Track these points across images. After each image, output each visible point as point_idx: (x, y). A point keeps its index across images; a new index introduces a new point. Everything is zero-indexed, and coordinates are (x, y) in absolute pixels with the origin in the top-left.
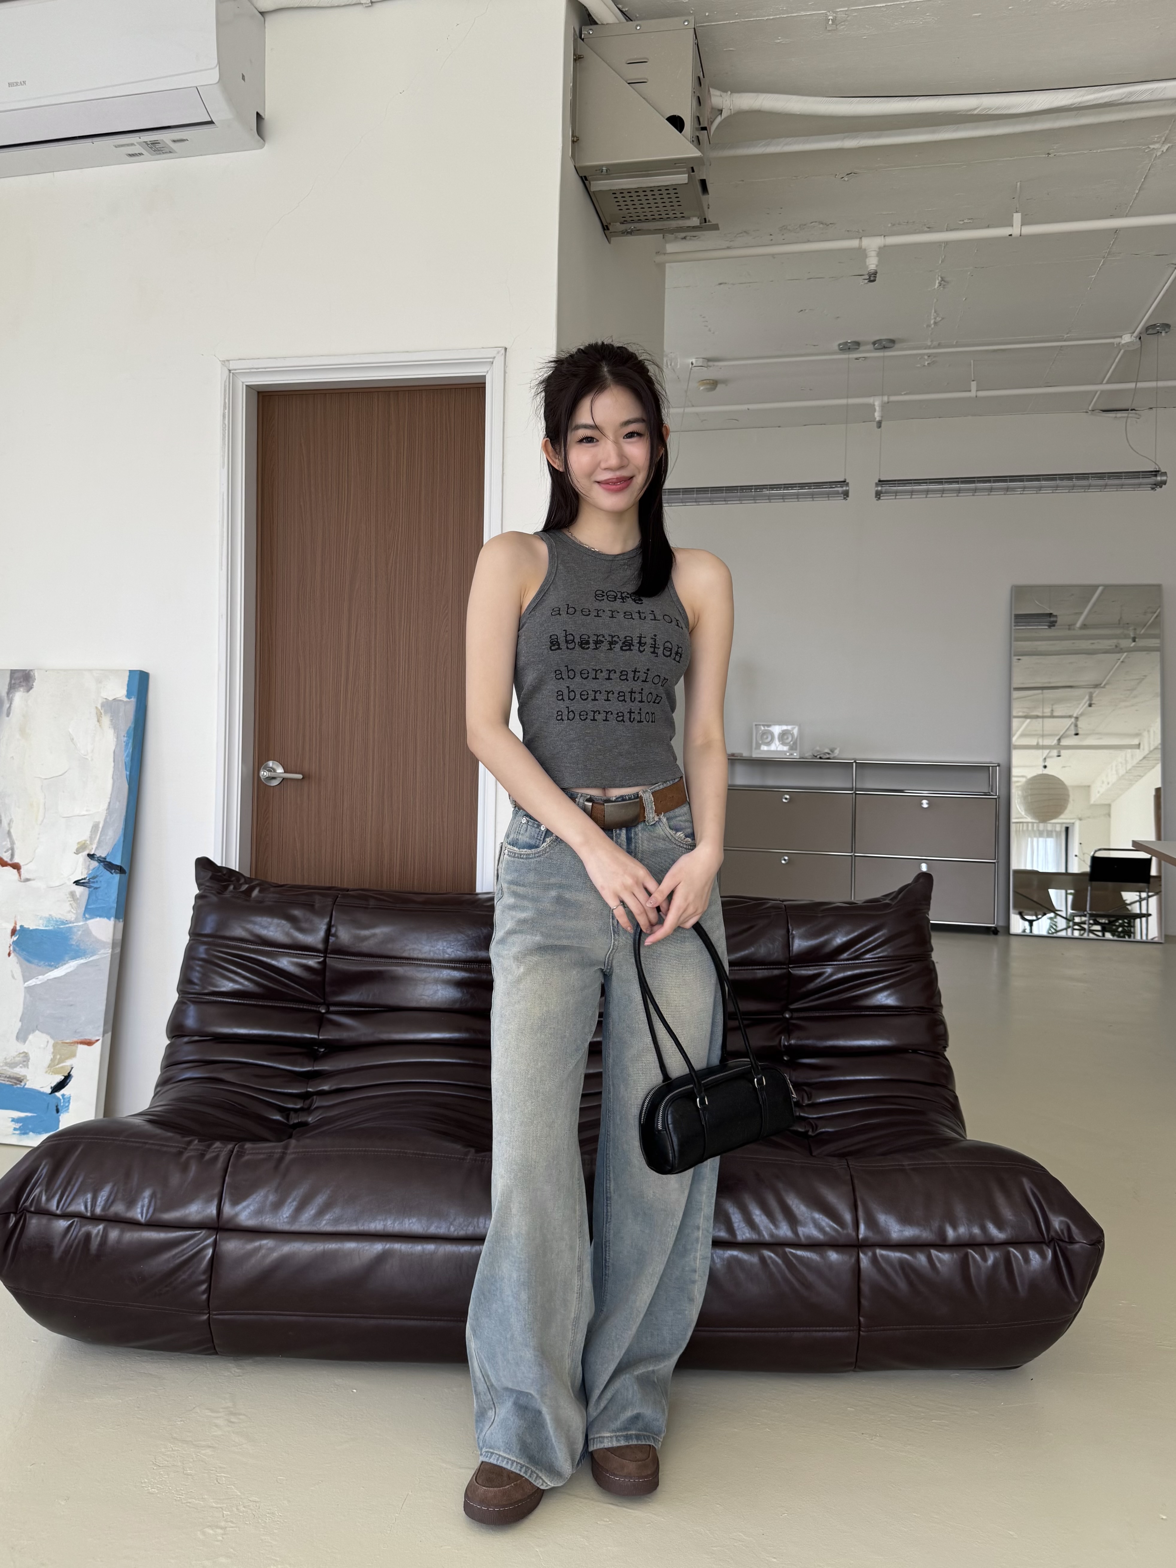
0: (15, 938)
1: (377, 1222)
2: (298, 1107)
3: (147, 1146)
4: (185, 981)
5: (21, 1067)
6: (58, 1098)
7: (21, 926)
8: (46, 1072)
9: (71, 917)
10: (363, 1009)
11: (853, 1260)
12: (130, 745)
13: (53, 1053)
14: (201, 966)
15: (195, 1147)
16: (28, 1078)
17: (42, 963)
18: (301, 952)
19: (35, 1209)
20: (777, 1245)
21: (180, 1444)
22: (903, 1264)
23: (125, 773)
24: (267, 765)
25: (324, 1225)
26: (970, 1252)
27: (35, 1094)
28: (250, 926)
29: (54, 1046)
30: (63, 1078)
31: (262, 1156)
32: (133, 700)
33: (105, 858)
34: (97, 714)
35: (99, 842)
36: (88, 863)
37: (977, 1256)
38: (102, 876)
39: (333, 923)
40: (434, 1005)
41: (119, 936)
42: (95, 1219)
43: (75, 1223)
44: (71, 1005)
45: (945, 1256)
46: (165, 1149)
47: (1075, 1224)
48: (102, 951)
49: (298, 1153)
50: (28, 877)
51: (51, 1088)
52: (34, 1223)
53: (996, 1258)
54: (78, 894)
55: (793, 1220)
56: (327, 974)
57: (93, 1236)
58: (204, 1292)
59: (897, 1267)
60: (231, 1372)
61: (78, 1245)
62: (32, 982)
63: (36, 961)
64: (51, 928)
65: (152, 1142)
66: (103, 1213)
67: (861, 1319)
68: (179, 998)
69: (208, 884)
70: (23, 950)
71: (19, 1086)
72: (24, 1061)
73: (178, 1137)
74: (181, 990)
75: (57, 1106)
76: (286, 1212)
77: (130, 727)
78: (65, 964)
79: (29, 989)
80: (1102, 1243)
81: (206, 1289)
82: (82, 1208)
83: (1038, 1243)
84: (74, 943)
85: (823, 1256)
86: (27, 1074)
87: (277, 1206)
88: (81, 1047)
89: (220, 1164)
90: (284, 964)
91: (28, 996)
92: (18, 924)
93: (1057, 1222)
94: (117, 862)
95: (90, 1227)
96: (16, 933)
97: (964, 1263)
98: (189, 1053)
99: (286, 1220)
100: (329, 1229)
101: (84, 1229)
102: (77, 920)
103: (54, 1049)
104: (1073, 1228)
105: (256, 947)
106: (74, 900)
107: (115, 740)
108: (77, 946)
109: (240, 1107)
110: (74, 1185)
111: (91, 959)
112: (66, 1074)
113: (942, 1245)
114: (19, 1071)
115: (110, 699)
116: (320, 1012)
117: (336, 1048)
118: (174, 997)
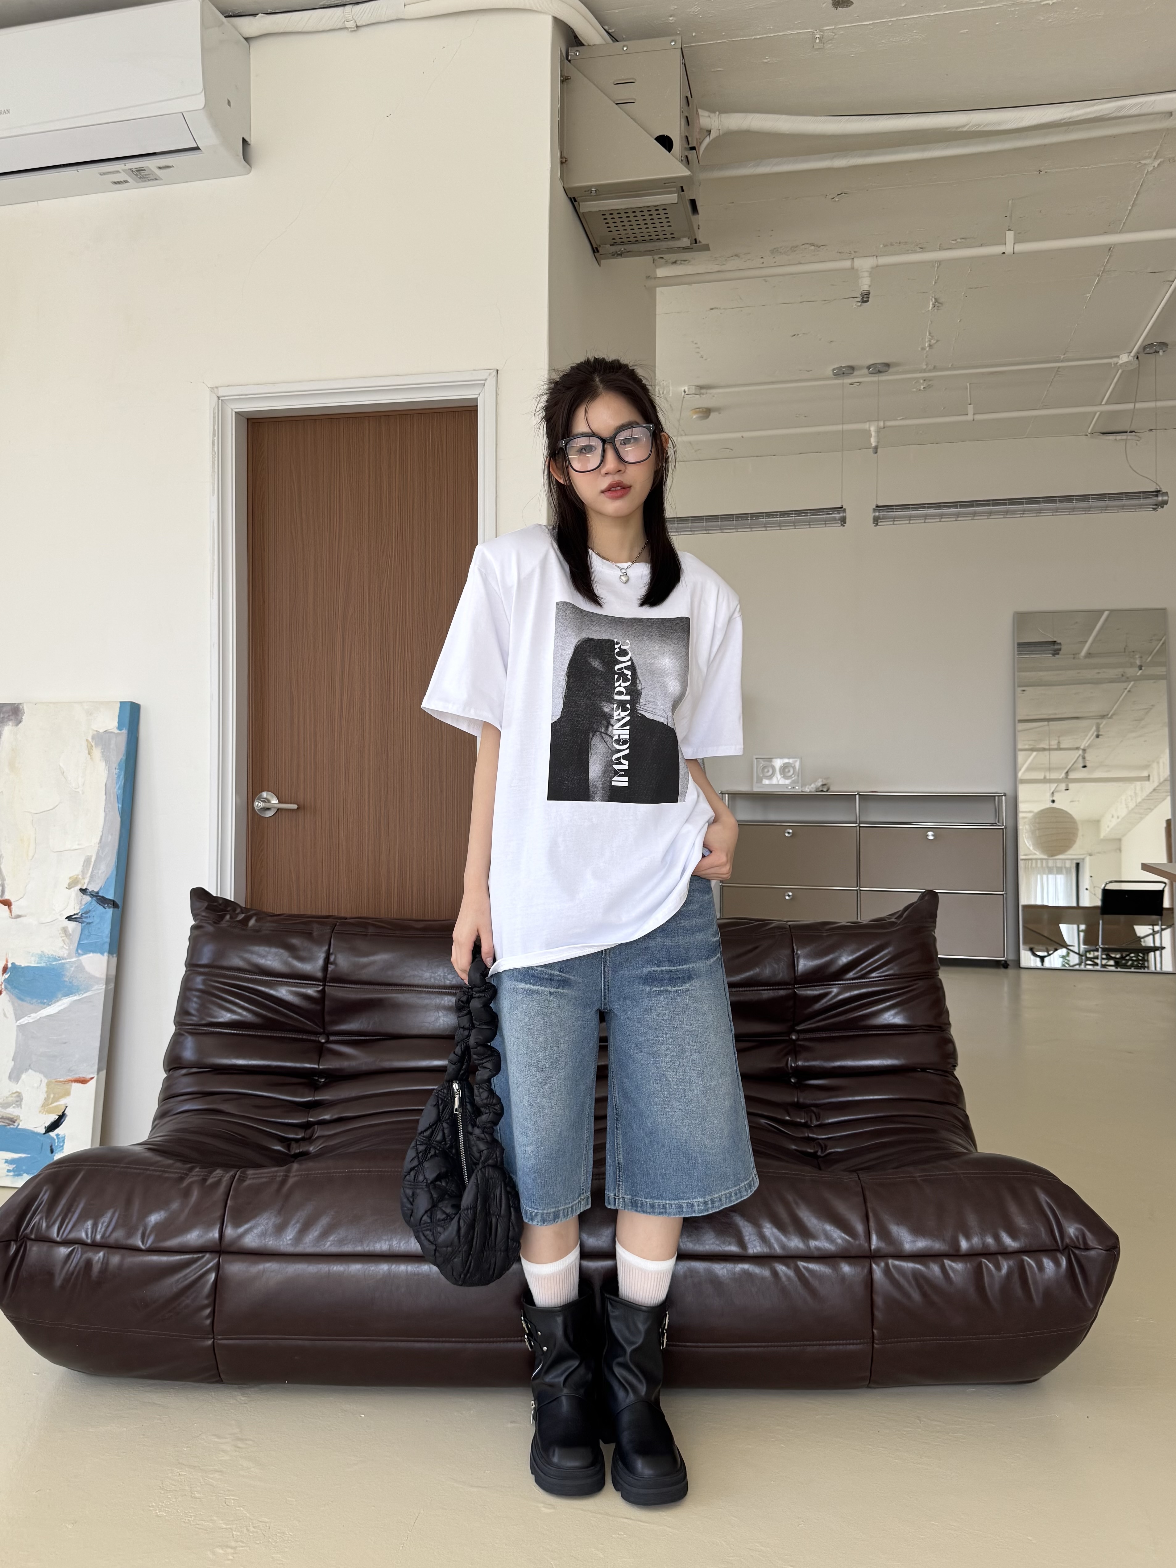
0: (6, 976)
1: (383, 1242)
2: (300, 1137)
3: (148, 1172)
4: (182, 1012)
5: (13, 1107)
6: (53, 1139)
7: (13, 964)
8: (40, 1112)
9: (64, 953)
10: (363, 1038)
11: (866, 1271)
12: (122, 777)
13: (47, 1092)
14: (198, 997)
15: (196, 1173)
16: (21, 1119)
17: (34, 1000)
18: (299, 981)
19: (36, 1236)
20: (789, 1258)
21: (187, 1469)
22: (916, 1275)
23: (117, 806)
24: (261, 795)
25: (329, 1246)
26: (985, 1262)
27: (28, 1135)
28: (247, 956)
29: (48, 1085)
30: (57, 1117)
31: (264, 1180)
32: (125, 731)
33: (97, 893)
34: (87, 746)
35: (92, 876)
36: (80, 898)
37: (990, 1265)
38: (94, 911)
39: (331, 951)
40: (435, 1032)
41: (113, 972)
42: (95, 1246)
43: (76, 1250)
44: (65, 1043)
45: (958, 1266)
46: (167, 1175)
47: (1090, 1231)
48: (96, 987)
49: (301, 1175)
50: (20, 914)
51: (45, 1127)
52: (35, 1251)
53: (1009, 1267)
54: (70, 930)
55: (805, 1233)
56: (327, 1003)
57: (94, 1262)
58: (208, 1317)
59: (911, 1278)
60: (236, 1400)
61: (79, 1272)
62: (24, 1021)
63: (28, 999)
64: (43, 965)
65: (153, 1168)
66: (103, 1241)
67: (875, 1331)
68: (175, 1030)
69: (204, 914)
70: (15, 988)
71: (12, 1126)
72: (17, 1101)
73: (179, 1164)
74: (178, 1023)
75: (51, 1146)
76: (290, 1235)
77: (121, 759)
78: (58, 1001)
79: (21, 1028)
80: (1117, 1249)
81: (209, 1314)
82: (83, 1235)
83: (1051, 1251)
84: (67, 980)
85: (836, 1268)
86: (19, 1114)
87: (280, 1229)
88: (75, 1085)
89: (222, 1188)
90: (282, 993)
91: (20, 1034)
92: (9, 961)
93: (1072, 1230)
94: (110, 896)
95: (90, 1254)
96: (8, 970)
97: (978, 1273)
98: (186, 1084)
99: (289, 1242)
100: (334, 1249)
101: (86, 1256)
102: (70, 956)
103: (47, 1088)
104: (1088, 1235)
105: (254, 977)
106: (66, 936)
107: (107, 772)
108: (70, 983)
109: (240, 1137)
110: (74, 1212)
111: (84, 996)
112: (60, 1114)
113: (956, 1255)
114: (12, 1111)
115: (101, 731)
116: (320, 1042)
117: (336, 1078)
118: (172, 1029)
